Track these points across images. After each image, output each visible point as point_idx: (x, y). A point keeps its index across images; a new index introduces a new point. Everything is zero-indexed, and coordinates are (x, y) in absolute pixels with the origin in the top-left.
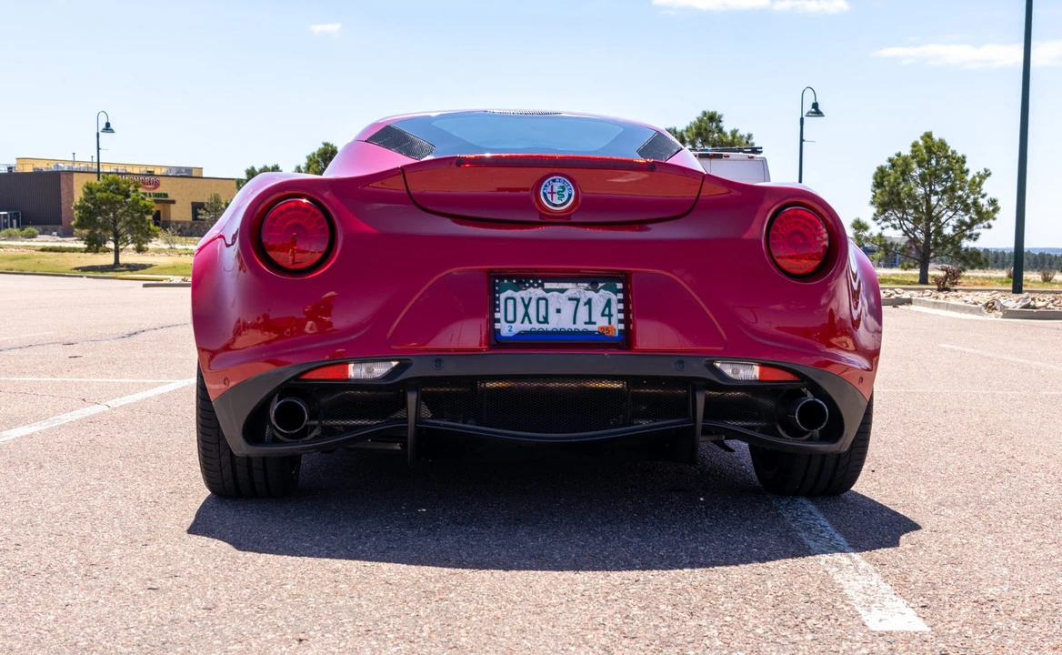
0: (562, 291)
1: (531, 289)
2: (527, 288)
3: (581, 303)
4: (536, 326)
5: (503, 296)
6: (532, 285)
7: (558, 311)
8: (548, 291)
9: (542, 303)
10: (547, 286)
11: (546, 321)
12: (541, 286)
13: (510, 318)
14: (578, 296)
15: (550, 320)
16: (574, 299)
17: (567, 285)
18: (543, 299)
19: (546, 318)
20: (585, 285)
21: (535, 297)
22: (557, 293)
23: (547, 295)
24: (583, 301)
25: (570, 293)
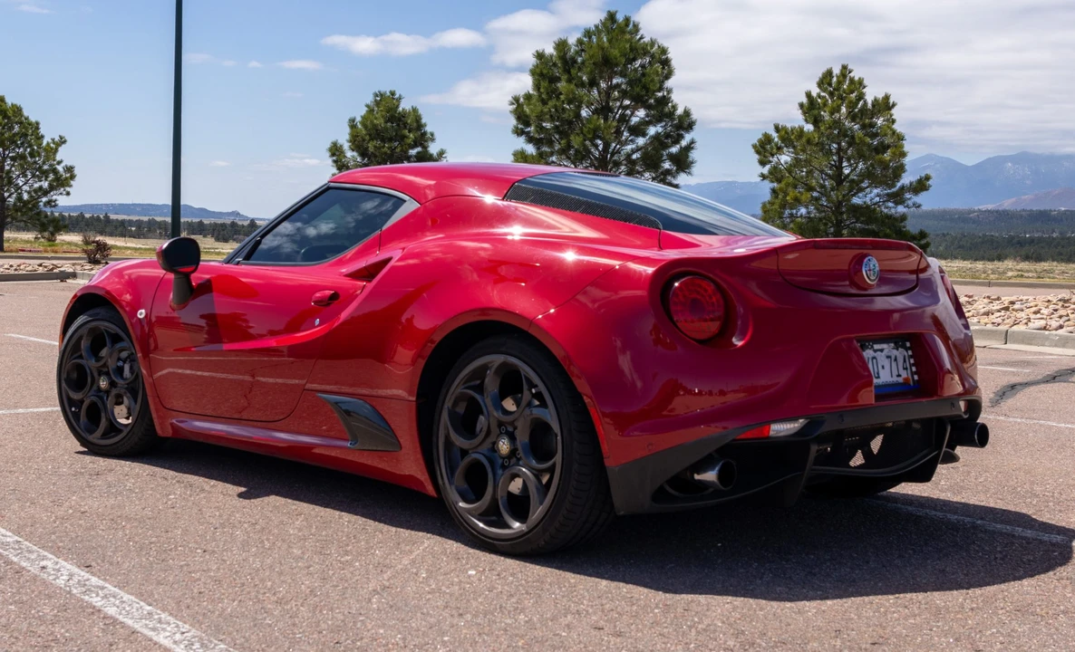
0: (882, 350)
1: (868, 351)
3: (893, 360)
6: (870, 347)
7: (883, 367)
8: (877, 351)
9: (874, 361)
10: (876, 347)
11: (878, 377)
14: (889, 354)
15: (881, 375)
16: (888, 357)
17: (884, 346)
18: (874, 358)
19: (878, 374)
20: (892, 345)
21: (870, 357)
22: (879, 353)
23: (875, 355)
24: (893, 358)
25: (885, 352)
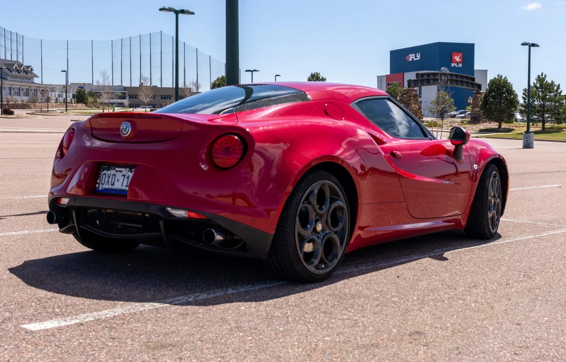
0: (121, 172)
1: (112, 171)
2: (110, 170)
3: (126, 177)
4: (110, 186)
5: (103, 173)
6: (112, 169)
7: (118, 180)
8: (117, 171)
9: (114, 176)
10: (117, 169)
11: (113, 185)
12: (115, 169)
13: (103, 183)
14: (125, 174)
15: (115, 184)
16: (124, 176)
17: (123, 169)
18: (115, 175)
19: (114, 183)
20: (128, 169)
21: (112, 174)
22: (119, 173)
23: (116, 173)
24: (127, 176)
25: (123, 173)
